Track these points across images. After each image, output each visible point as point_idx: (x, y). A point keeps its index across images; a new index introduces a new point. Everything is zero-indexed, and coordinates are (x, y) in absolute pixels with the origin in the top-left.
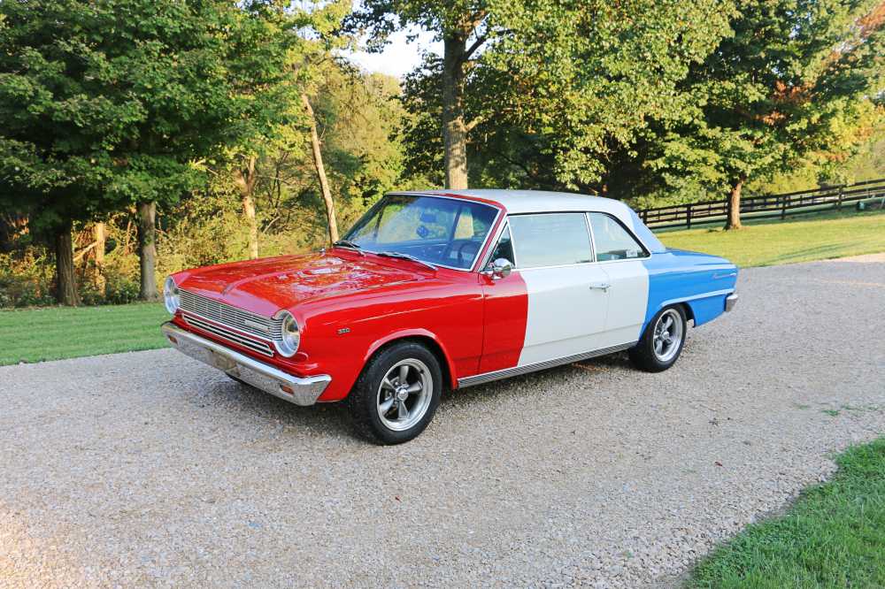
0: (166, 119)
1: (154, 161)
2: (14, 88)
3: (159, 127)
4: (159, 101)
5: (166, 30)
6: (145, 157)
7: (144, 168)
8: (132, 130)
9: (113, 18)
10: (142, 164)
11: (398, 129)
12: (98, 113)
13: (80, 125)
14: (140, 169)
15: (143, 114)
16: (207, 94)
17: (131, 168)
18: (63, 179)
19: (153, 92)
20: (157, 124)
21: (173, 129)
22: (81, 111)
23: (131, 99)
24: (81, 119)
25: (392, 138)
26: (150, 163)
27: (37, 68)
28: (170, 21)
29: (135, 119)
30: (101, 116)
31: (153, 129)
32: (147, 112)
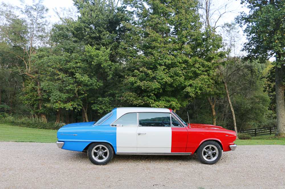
0: (169, 87)
1: (168, 98)
2: (130, 80)
3: (167, 89)
4: (163, 82)
5: (166, 63)
6: (165, 97)
7: (165, 100)
8: (160, 90)
9: (154, 61)
10: (164, 99)
11: (266, 88)
12: (147, 86)
13: (143, 89)
14: (163, 100)
15: (159, 86)
16: (177, 80)
17: (161, 100)
18: (142, 103)
19: (162, 79)
20: (167, 88)
21: (172, 89)
22: (143, 85)
23: (155, 82)
24: (143, 87)
25: (264, 91)
26: (166, 99)
27: (137, 75)
28: (167, 61)
29: (156, 87)
30: (148, 87)
31: (166, 90)
32: (160, 85)
